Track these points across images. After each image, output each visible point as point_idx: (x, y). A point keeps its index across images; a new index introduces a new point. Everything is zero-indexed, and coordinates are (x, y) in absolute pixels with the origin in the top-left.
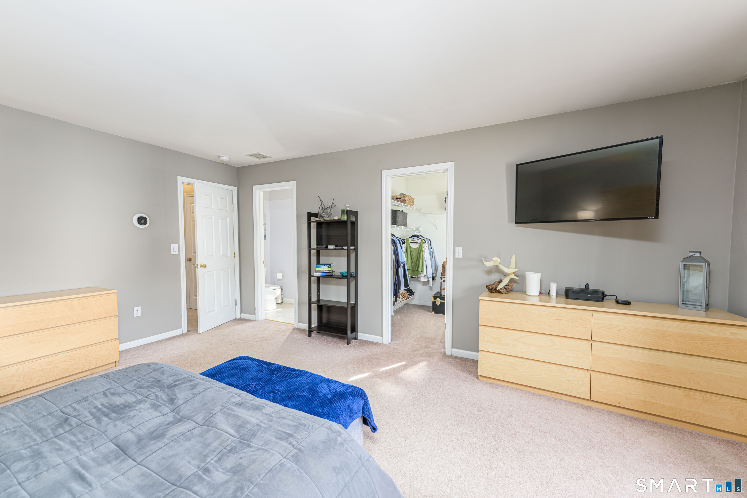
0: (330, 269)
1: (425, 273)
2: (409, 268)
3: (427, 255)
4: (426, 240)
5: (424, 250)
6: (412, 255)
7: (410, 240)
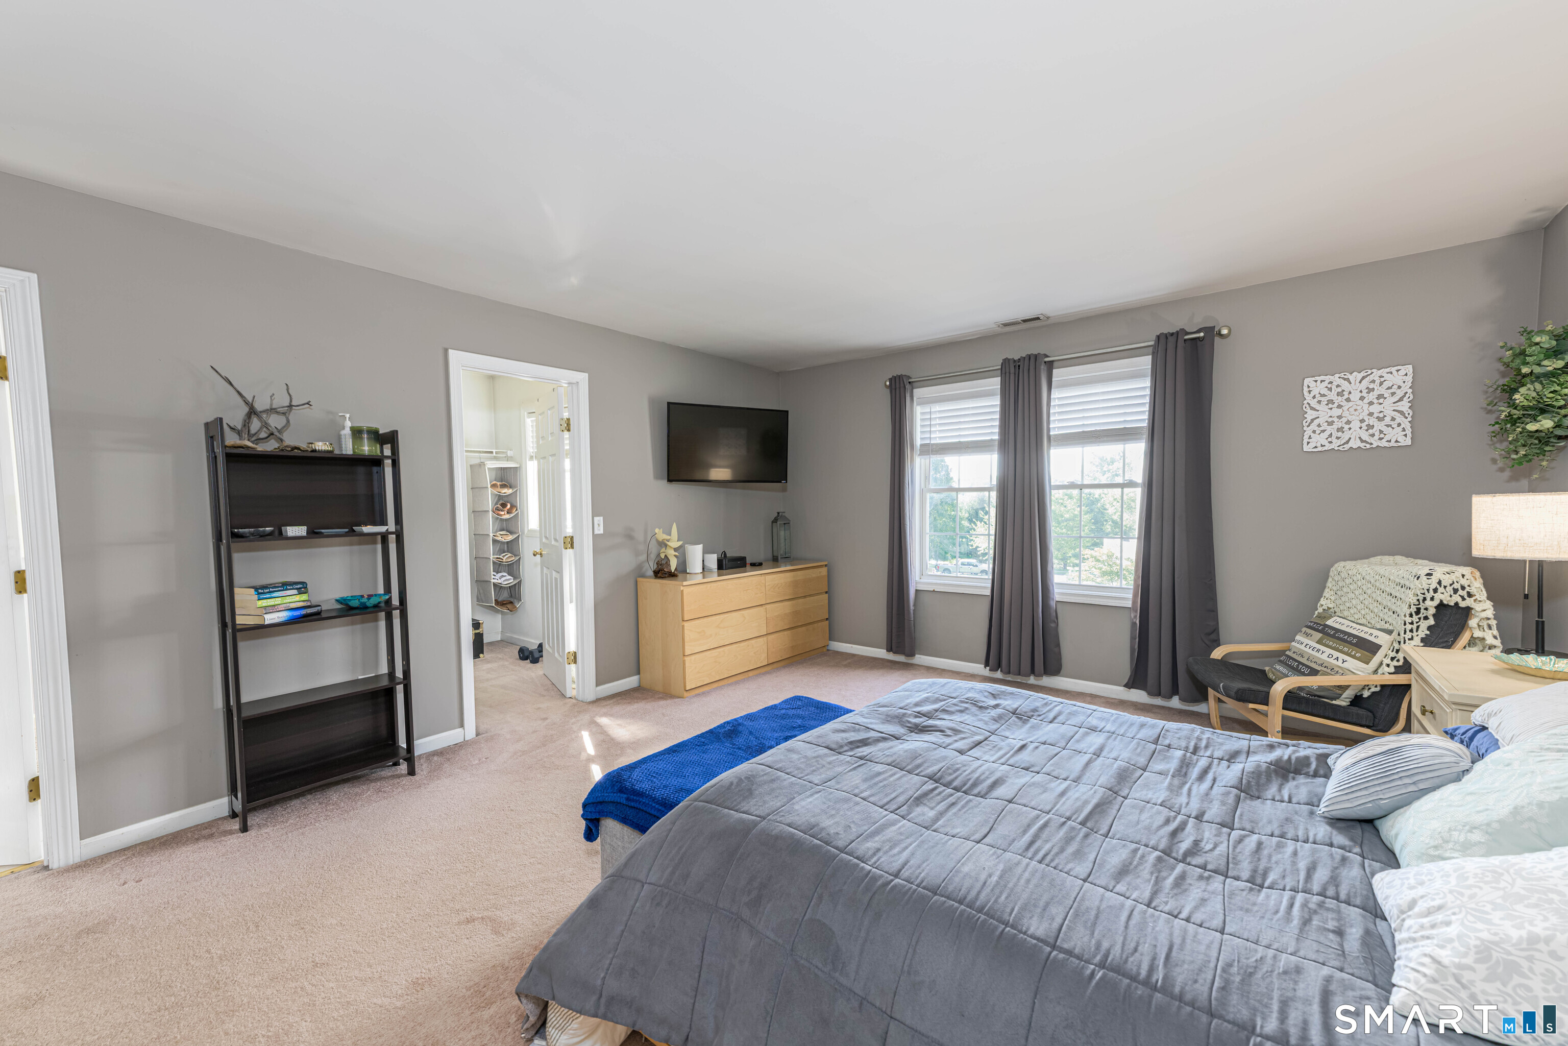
0: (304, 597)
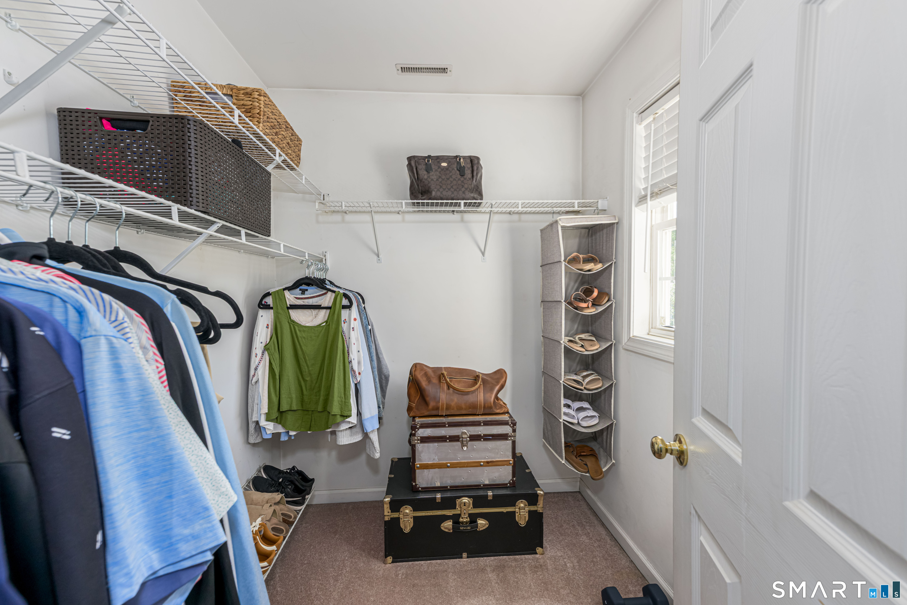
1: (353, 419)
2: (291, 406)
3: (361, 351)
4: (351, 295)
5: (347, 334)
6: (300, 352)
7: (290, 298)
